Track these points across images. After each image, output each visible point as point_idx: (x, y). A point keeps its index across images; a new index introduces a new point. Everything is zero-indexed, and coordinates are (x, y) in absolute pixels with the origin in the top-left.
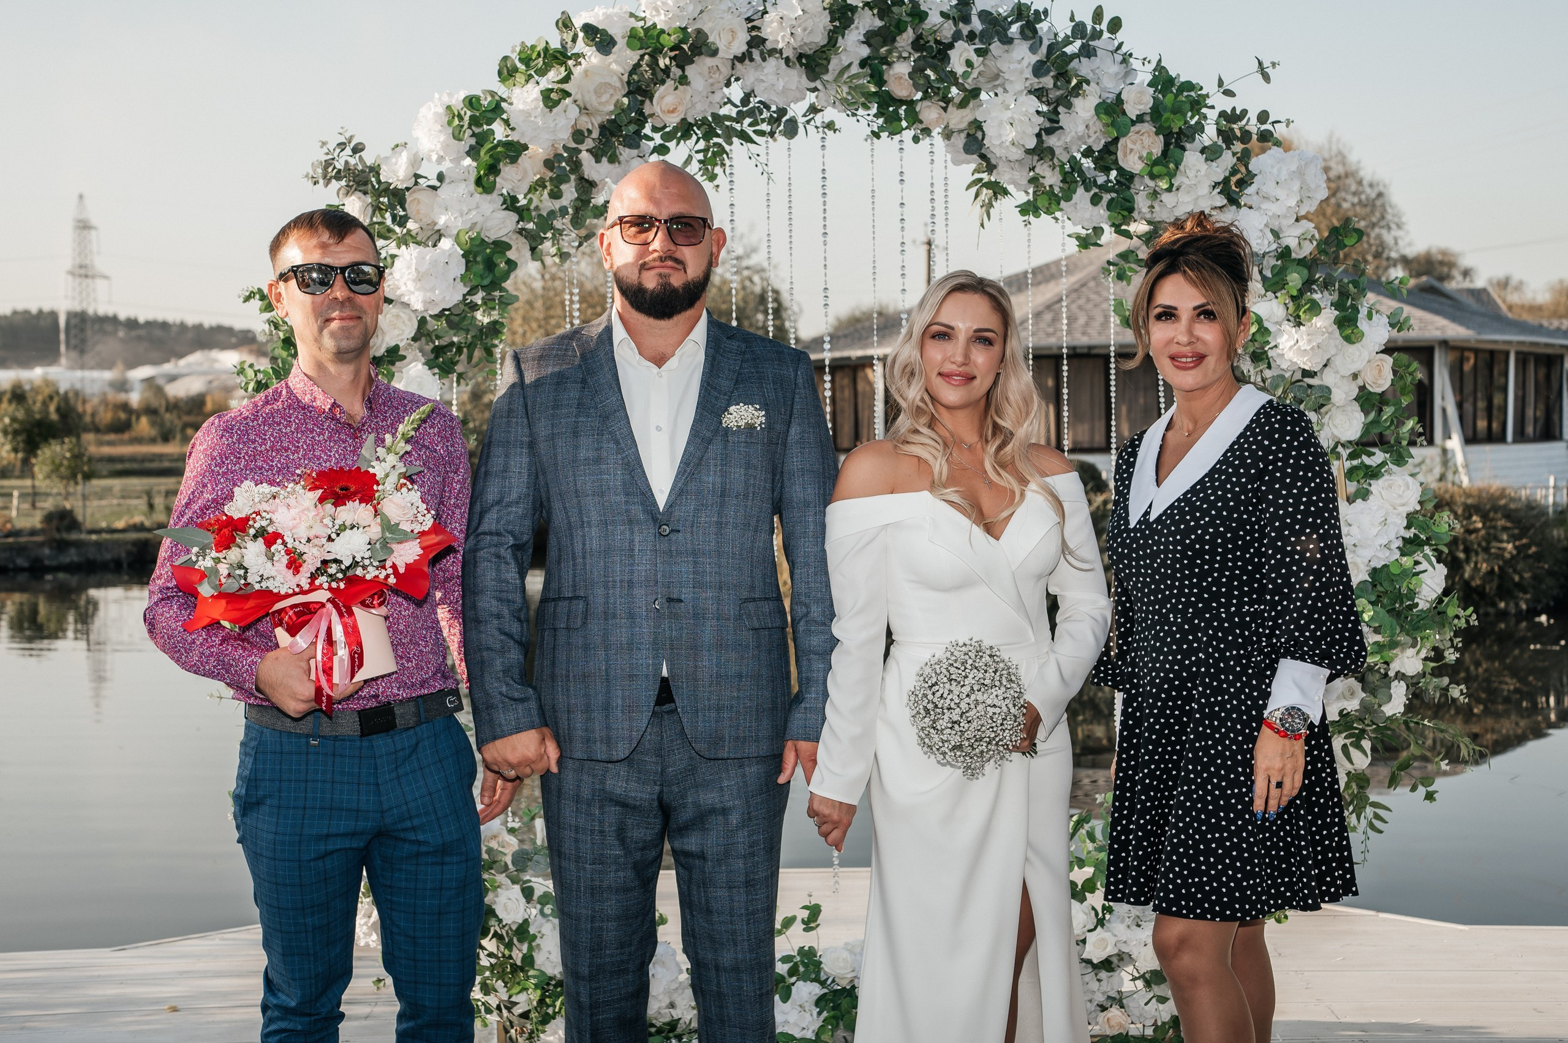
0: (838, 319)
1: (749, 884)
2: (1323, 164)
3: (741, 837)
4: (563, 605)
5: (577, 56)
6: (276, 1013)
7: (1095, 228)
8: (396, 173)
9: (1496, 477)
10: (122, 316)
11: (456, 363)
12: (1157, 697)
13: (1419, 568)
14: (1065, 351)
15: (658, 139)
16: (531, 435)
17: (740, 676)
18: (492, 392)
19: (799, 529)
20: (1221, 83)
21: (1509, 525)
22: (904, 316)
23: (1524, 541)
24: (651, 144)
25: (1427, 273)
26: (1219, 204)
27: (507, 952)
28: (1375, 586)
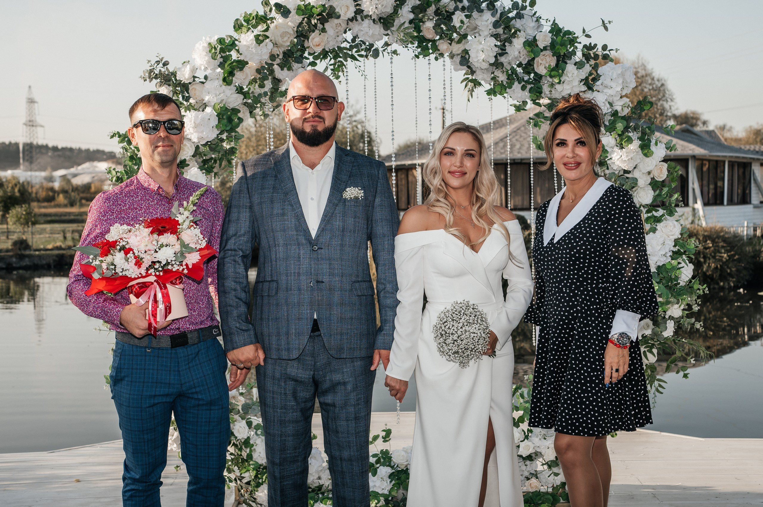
0: (399, 146)
1: (356, 418)
2: (635, 70)
3: (353, 396)
4: (266, 285)
5: (272, 19)
6: (130, 481)
7: (523, 102)
8: (184, 76)
9: (719, 222)
10: (50, 145)
11: (214, 168)
12: (557, 328)
13: (680, 266)
14: (509, 161)
15: (311, 59)
16: (251, 202)
17: (352, 318)
18: (231, 181)
19: (380, 247)
20: (584, 31)
21: (725, 245)
22: (431, 144)
23: (732, 253)
24: (308, 61)
25: (686, 123)
26: (583, 90)
27: (239, 453)
28: (659, 274)
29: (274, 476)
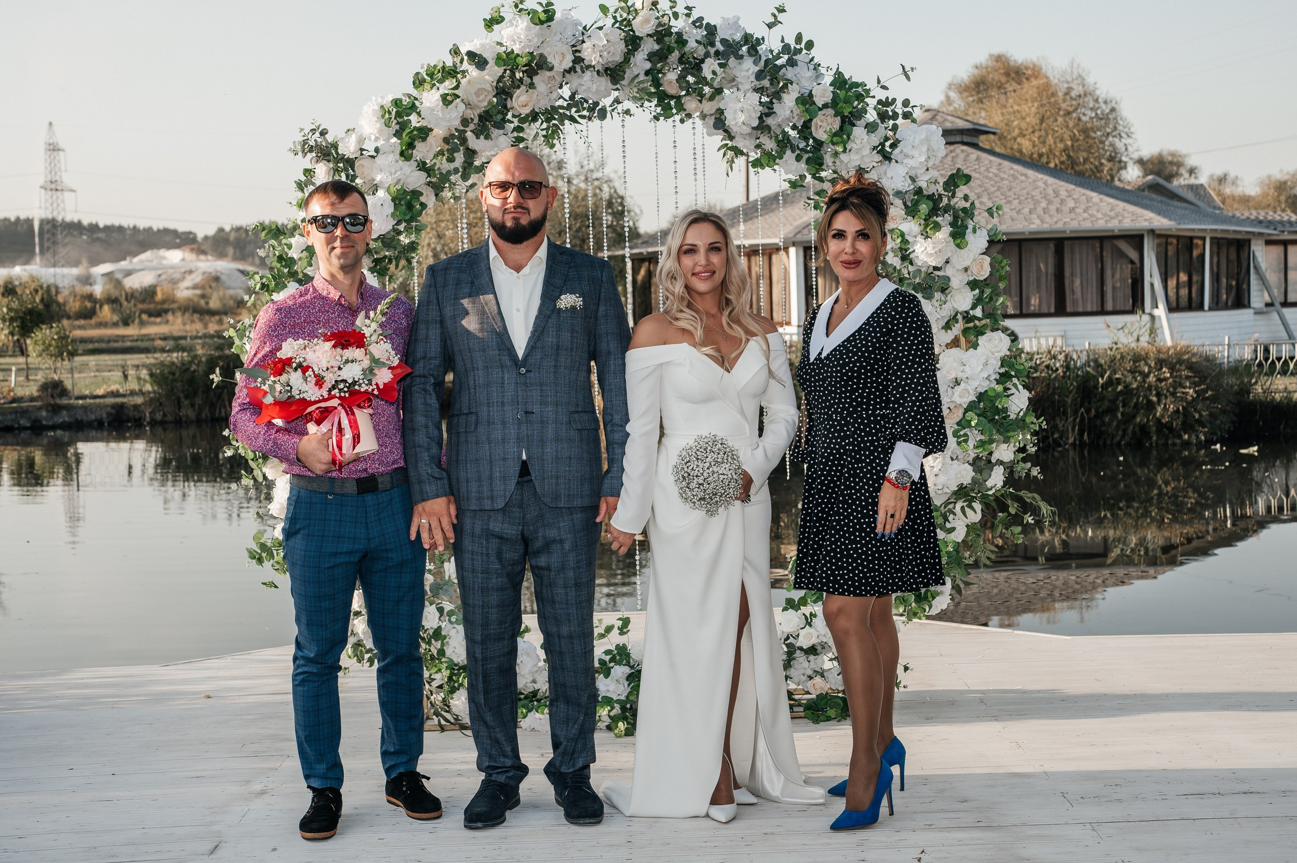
1: (577, 585)
3: (571, 558)
4: (463, 418)
5: (463, 72)
6: (302, 662)
7: (800, 176)
8: (348, 148)
10: (85, 222)
11: (388, 269)
13: (1009, 392)
15: (516, 123)
16: (441, 316)
17: (570, 458)
20: (879, 82)
21: (1191, 374)
24: (512, 126)
26: (876, 161)
29: (475, 657)
